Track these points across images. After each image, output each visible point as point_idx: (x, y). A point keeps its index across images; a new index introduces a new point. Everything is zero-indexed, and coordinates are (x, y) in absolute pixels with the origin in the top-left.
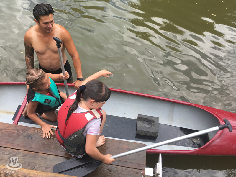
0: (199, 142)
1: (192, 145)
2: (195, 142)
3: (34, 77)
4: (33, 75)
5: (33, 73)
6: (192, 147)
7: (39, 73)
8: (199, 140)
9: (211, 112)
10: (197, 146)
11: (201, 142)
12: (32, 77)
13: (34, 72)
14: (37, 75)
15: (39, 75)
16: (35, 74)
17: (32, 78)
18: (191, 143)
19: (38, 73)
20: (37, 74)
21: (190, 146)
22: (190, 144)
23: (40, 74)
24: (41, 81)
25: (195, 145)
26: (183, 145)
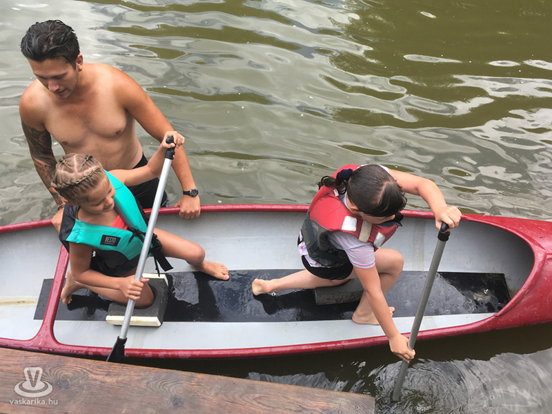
0: (488, 299)
1: (473, 307)
2: (479, 299)
3: (72, 175)
4: (71, 171)
5: (73, 166)
6: (473, 313)
7: (86, 171)
8: (486, 295)
9: (509, 229)
10: (485, 308)
11: (491, 297)
12: (66, 172)
13: (76, 163)
14: (80, 174)
15: (86, 175)
16: (76, 169)
17: (65, 176)
18: (471, 305)
19: (85, 169)
20: (81, 171)
21: (469, 312)
22: (468, 308)
23: (87, 173)
24: (83, 191)
25: (481, 307)
26: (454, 310)
